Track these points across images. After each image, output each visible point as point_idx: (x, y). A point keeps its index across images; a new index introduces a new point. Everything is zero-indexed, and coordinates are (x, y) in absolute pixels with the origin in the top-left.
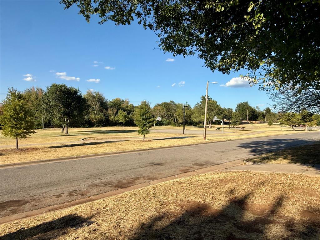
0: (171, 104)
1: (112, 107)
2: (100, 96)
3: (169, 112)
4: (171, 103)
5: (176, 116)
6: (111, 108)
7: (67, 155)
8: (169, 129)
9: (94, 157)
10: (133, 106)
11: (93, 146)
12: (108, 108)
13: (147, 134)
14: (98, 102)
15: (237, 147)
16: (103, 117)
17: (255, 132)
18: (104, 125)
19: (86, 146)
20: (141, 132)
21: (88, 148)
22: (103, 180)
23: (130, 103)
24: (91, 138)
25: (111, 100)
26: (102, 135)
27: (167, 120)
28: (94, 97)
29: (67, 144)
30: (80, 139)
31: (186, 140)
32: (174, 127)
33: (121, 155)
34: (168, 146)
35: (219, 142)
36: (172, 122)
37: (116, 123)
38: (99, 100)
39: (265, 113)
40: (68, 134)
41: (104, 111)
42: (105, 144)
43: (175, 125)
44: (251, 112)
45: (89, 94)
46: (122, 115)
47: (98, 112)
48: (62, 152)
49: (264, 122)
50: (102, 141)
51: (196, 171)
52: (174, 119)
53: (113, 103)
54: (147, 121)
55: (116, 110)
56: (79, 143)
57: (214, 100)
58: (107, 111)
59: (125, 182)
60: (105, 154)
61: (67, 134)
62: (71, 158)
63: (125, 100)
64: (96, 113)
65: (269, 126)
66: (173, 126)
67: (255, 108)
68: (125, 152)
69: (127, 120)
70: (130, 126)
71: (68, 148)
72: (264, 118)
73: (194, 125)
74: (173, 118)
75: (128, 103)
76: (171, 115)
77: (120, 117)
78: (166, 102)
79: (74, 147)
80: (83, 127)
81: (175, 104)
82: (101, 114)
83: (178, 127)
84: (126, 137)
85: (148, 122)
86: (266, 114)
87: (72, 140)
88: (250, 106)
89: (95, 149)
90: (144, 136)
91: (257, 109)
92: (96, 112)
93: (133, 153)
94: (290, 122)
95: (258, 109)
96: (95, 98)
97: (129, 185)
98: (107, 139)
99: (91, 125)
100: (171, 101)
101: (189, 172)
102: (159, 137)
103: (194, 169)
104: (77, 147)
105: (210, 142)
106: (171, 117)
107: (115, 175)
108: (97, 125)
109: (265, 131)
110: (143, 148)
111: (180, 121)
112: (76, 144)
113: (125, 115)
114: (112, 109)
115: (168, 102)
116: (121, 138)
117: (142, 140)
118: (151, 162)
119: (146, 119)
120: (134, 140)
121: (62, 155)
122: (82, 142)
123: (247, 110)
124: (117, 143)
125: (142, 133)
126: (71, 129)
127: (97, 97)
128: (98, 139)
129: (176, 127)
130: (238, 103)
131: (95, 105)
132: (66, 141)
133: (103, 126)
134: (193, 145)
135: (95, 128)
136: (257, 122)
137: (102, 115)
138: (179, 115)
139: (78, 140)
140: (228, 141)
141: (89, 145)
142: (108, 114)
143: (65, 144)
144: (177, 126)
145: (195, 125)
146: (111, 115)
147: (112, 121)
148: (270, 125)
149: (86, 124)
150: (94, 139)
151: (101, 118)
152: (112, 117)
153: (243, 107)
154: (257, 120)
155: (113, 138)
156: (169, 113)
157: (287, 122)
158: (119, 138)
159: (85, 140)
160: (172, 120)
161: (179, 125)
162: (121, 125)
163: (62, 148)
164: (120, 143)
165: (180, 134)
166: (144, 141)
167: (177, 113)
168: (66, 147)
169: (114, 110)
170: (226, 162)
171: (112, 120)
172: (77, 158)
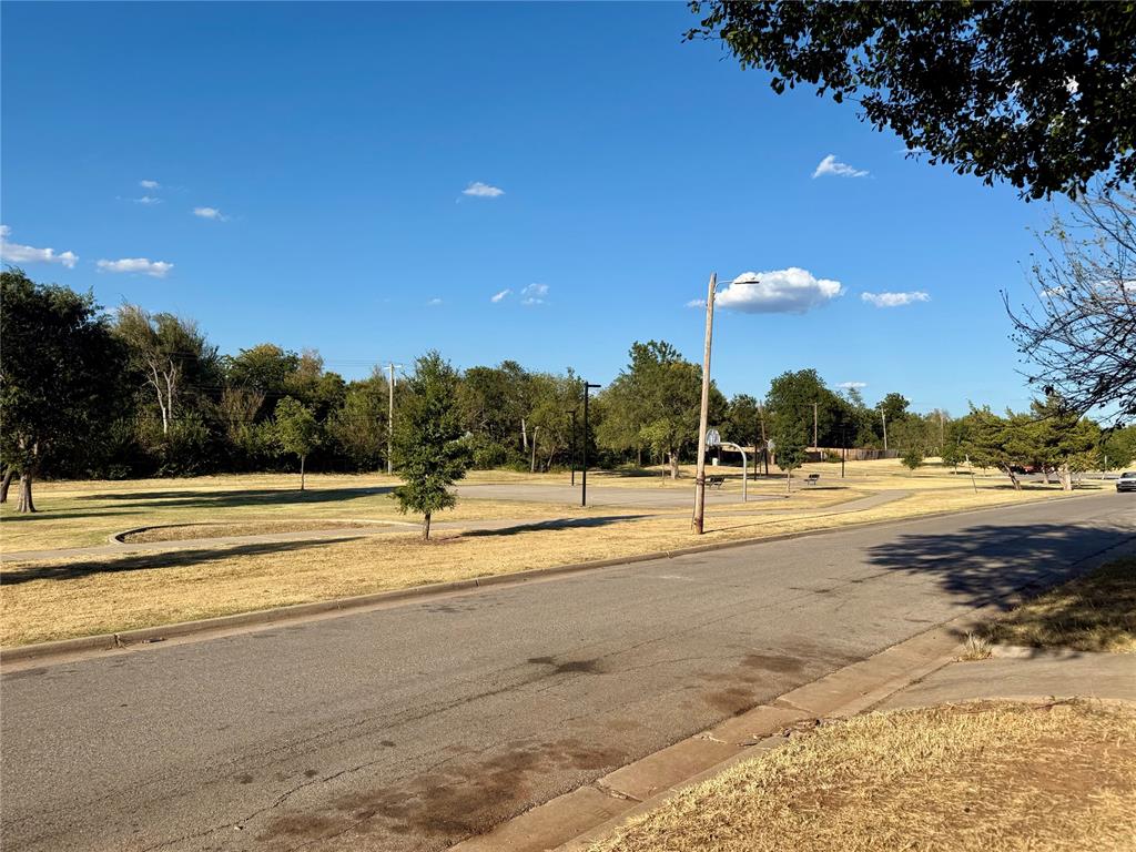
0: (506, 377)
1: (238, 382)
2: (183, 336)
3: (499, 409)
4: (506, 371)
5: (531, 430)
6: (234, 388)
7: (67, 627)
8: (502, 481)
9: (219, 635)
10: (339, 383)
11: (183, 569)
12: (222, 388)
13: (441, 505)
14: (177, 363)
15: (866, 566)
16: (198, 432)
17: (868, 493)
18: (202, 465)
19: (149, 571)
20: (416, 498)
21: (163, 584)
22: (337, 784)
23: (326, 369)
24: (161, 532)
25: (236, 354)
26: (205, 516)
27: (489, 444)
28: (155, 340)
29: (43, 562)
30: (107, 533)
31: (613, 534)
32: (523, 475)
33: (357, 616)
34: (557, 564)
35: (766, 540)
36: (511, 452)
37: (261, 456)
38: (182, 350)
39: (883, 417)
40: (34, 511)
41: (205, 402)
42: (244, 562)
43: (523, 465)
44: (829, 411)
45: (132, 323)
46: (296, 423)
47: (173, 405)
48: (31, 606)
49: (881, 455)
50: (221, 544)
51: (782, 698)
52: (521, 440)
53: (244, 365)
54: (445, 450)
55: (262, 399)
56: (103, 558)
57: (688, 361)
58: (217, 400)
59: (466, 787)
60: (270, 618)
61: (29, 513)
62: (94, 646)
63: (300, 356)
64: (164, 409)
65: (907, 470)
66: (518, 471)
67: (845, 396)
68: (367, 602)
69: (319, 442)
70: (324, 473)
71: (56, 589)
72: (881, 435)
73: (603, 468)
74: (514, 437)
75: (315, 366)
76: (508, 423)
77: (286, 431)
78: (484, 368)
79: (85, 580)
80: (99, 478)
81: (526, 378)
82: (189, 416)
83: (537, 475)
84: (329, 524)
85: (447, 455)
86: (888, 422)
87: (65, 543)
88: (826, 387)
89: (205, 588)
90: (428, 517)
91: (851, 401)
92: (166, 406)
93: (409, 602)
94: (1003, 453)
95: (857, 400)
96: (161, 343)
97: (497, 811)
98: (237, 532)
99: (142, 466)
100: (508, 365)
101: (756, 705)
102: (482, 519)
103: (770, 692)
104: (100, 578)
105: (725, 541)
106: (508, 430)
107: (391, 744)
108: (169, 468)
109: (911, 493)
110: (449, 576)
111: (546, 448)
112: (89, 560)
113: (306, 421)
114: (239, 393)
115: (494, 368)
116: (309, 528)
117: (420, 533)
118: (535, 655)
119: (439, 442)
120: (376, 536)
121: (38, 630)
122: (120, 552)
123: (816, 405)
124: (301, 556)
125: (421, 506)
126: (44, 484)
127: (171, 338)
128: (194, 535)
129: (530, 476)
130: (778, 374)
131: (160, 375)
132: (36, 546)
133: (198, 473)
134: (662, 556)
135: (162, 481)
136: (853, 452)
137: (193, 420)
138: (543, 424)
139: (97, 539)
140: (800, 535)
141: (164, 566)
142: (221, 417)
143: (34, 563)
144: (536, 471)
145: (608, 467)
146: (236, 422)
147: (244, 451)
148: (912, 467)
149: (113, 461)
150: (177, 537)
151: (190, 434)
152: (244, 431)
153: (798, 391)
154: (851, 447)
155: (268, 529)
156: (499, 416)
157: (990, 453)
158: (298, 528)
159: (130, 542)
160: (512, 443)
161: (545, 465)
162: (282, 465)
163: (22, 586)
164: (318, 553)
165: (570, 507)
166: (427, 539)
167: (535, 415)
168: (42, 582)
169: (250, 400)
170: (883, 645)
171: (244, 442)
172: (126, 641)
